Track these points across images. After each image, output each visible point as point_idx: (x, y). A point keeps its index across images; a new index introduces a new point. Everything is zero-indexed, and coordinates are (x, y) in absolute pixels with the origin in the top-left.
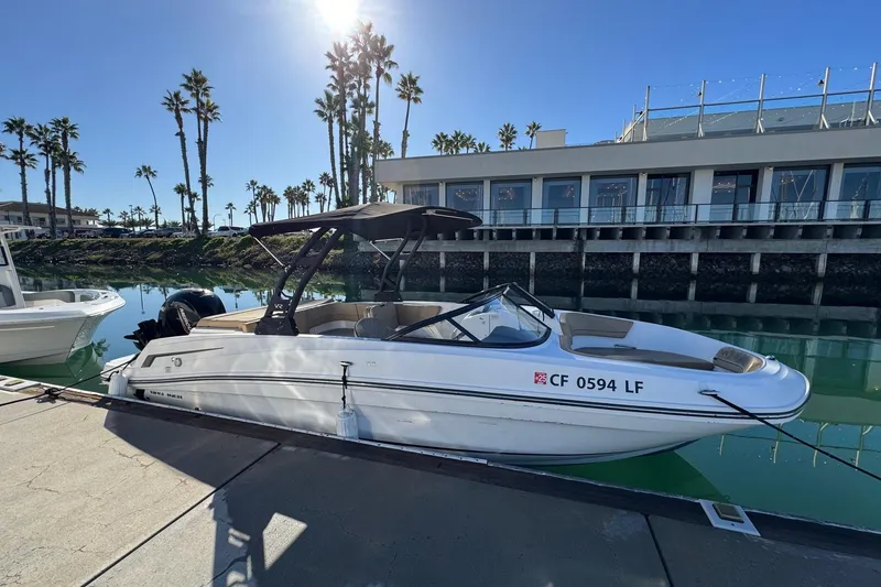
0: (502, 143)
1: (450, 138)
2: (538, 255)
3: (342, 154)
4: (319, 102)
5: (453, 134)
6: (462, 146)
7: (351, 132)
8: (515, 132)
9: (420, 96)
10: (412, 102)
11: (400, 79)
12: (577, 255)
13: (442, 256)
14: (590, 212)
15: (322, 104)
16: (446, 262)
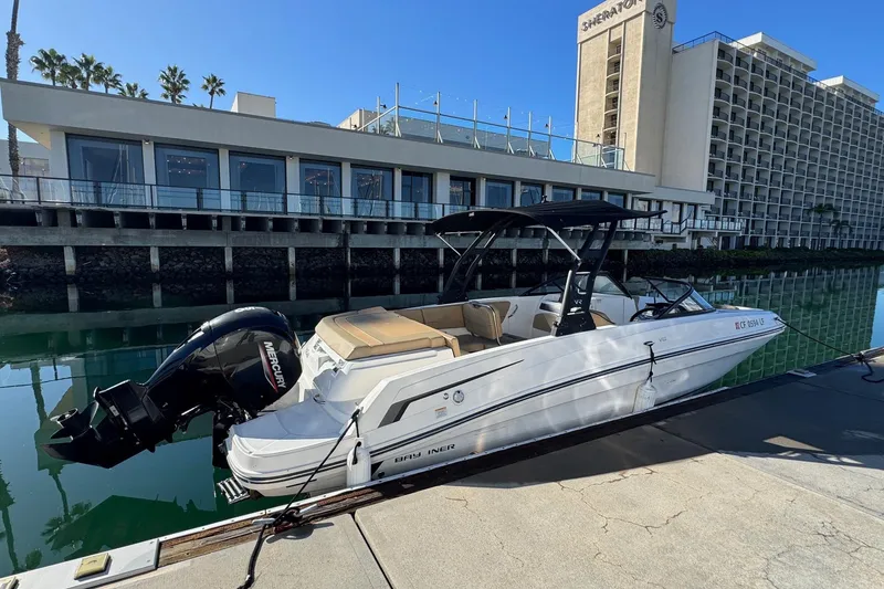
6: (97, 80)
8: (186, 82)
12: (341, 251)
13: (154, 252)
16: (162, 262)
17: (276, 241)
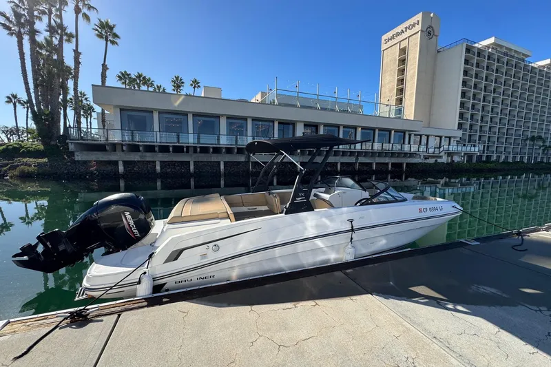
0: (174, 88)
1: (133, 76)
2: (226, 163)
5: (137, 74)
6: (144, 84)
8: (183, 83)
9: (116, 40)
10: (109, 43)
11: (97, 22)
12: (247, 163)
13: (158, 164)
15: (7, 18)
16: (161, 168)
17: (215, 158)
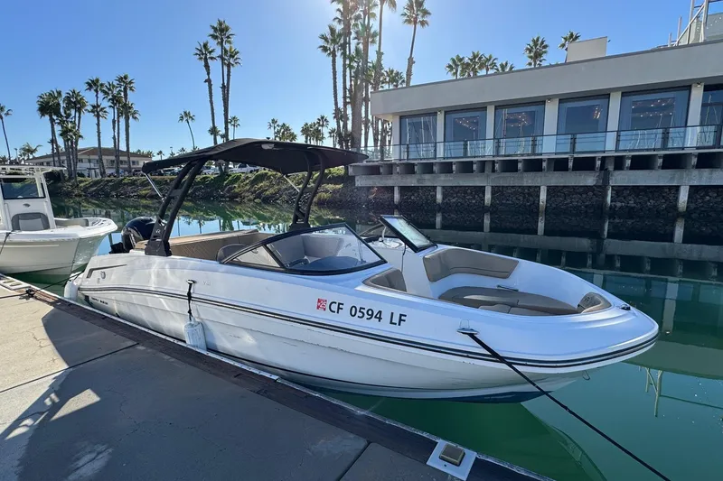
0: (530, 60)
1: (466, 60)
3: (345, 88)
4: (324, 37)
7: (355, 65)
8: (545, 47)
9: (427, 18)
12: (600, 189)
13: (439, 190)
14: (618, 136)
15: (326, 39)
